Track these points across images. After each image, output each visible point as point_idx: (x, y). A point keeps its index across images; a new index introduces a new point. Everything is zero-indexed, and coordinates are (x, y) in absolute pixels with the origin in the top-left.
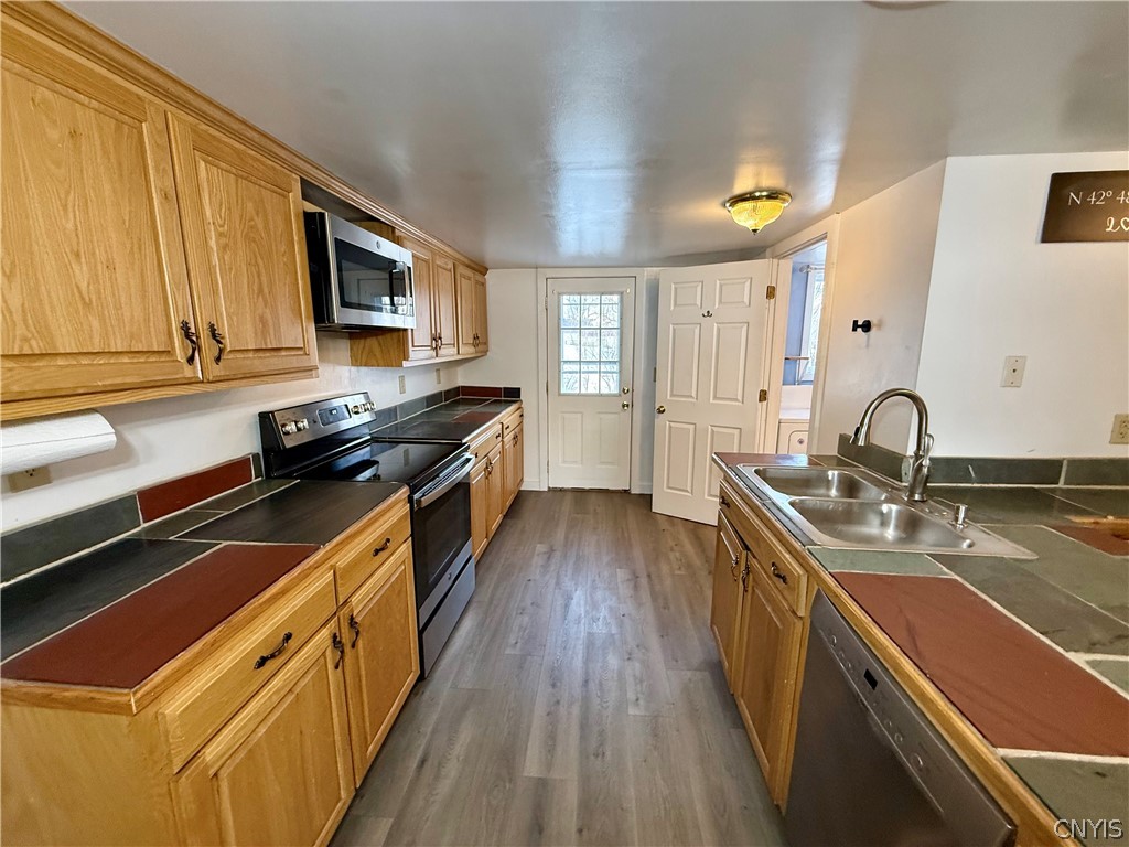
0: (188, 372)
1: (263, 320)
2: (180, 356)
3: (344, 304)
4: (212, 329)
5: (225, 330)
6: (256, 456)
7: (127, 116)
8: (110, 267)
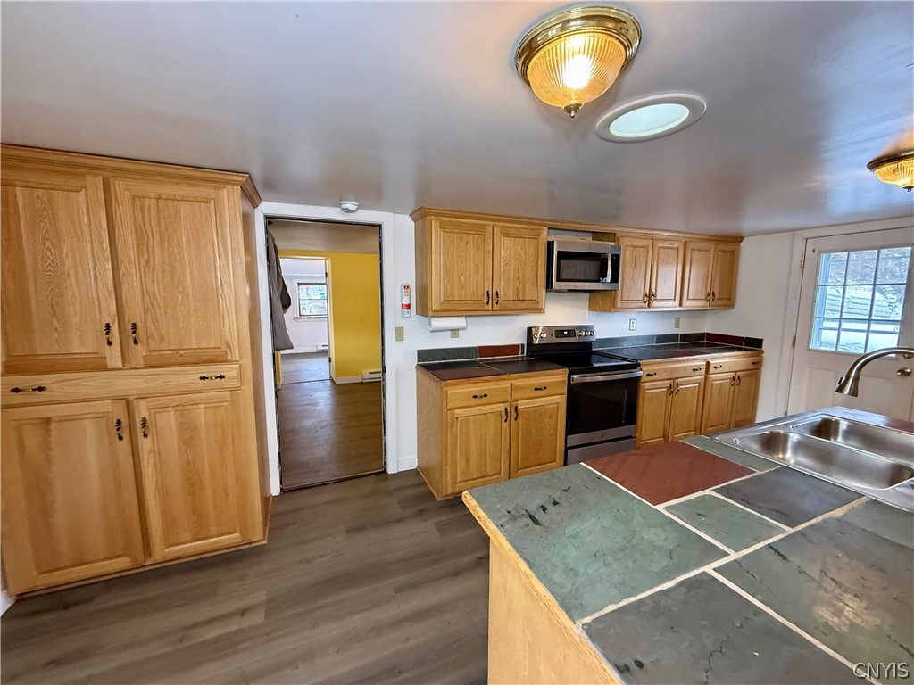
0: (487, 307)
1: (518, 289)
2: (486, 302)
3: (559, 280)
4: (497, 293)
5: (501, 294)
6: (523, 345)
7: (480, 231)
8: (470, 276)
